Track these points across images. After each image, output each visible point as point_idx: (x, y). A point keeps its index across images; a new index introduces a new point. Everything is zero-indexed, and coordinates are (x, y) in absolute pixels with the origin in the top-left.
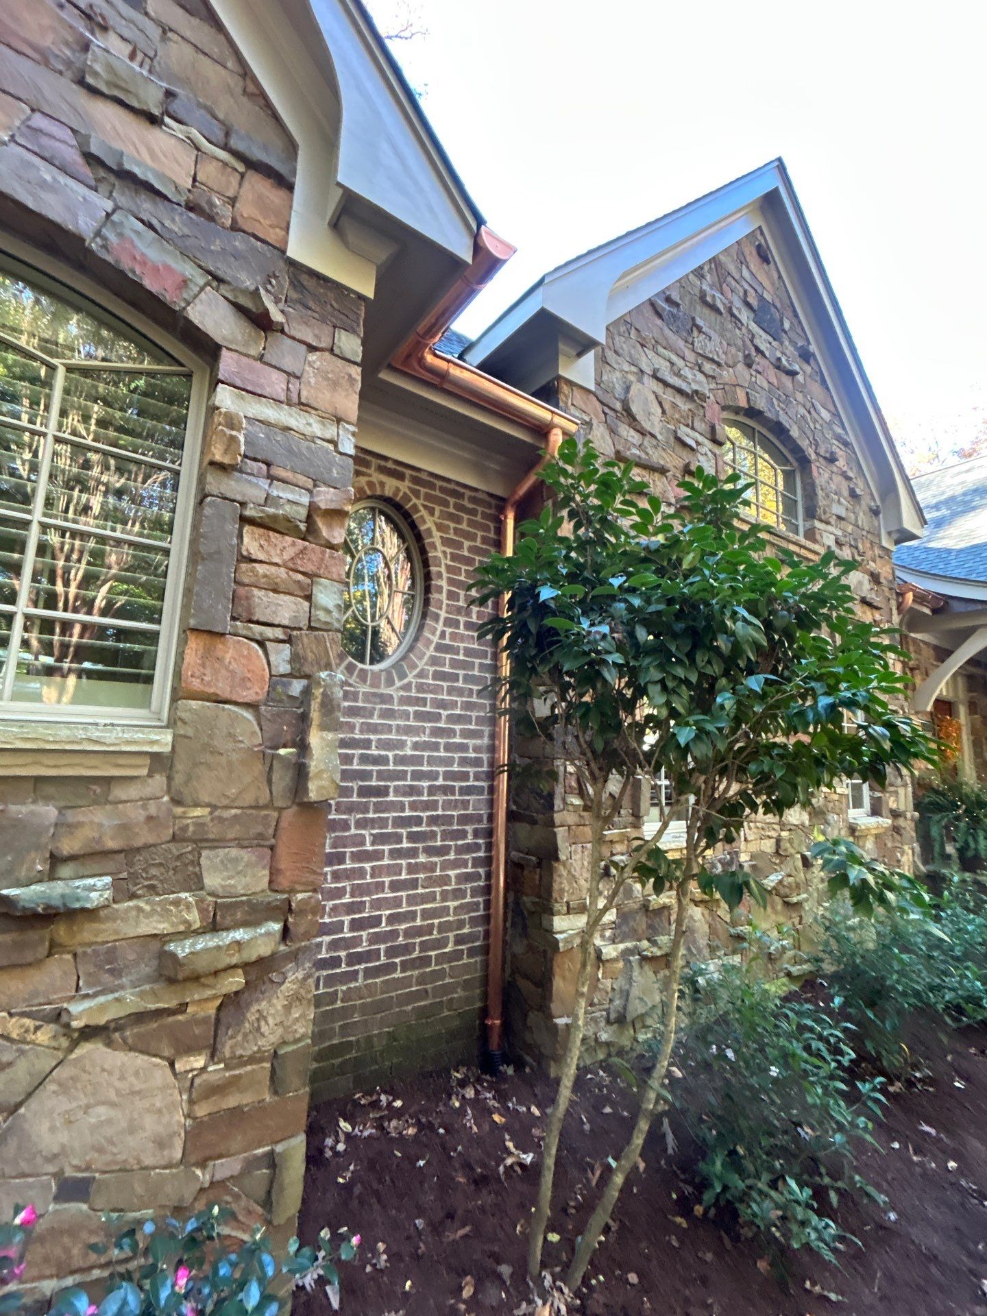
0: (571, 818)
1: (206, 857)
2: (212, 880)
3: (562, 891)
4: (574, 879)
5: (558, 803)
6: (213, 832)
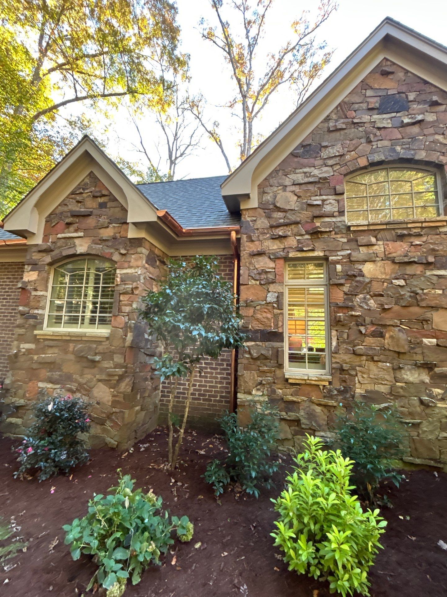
0: (245, 361)
1: (114, 355)
2: (115, 360)
3: (241, 385)
4: (247, 382)
5: (240, 356)
6: (115, 351)
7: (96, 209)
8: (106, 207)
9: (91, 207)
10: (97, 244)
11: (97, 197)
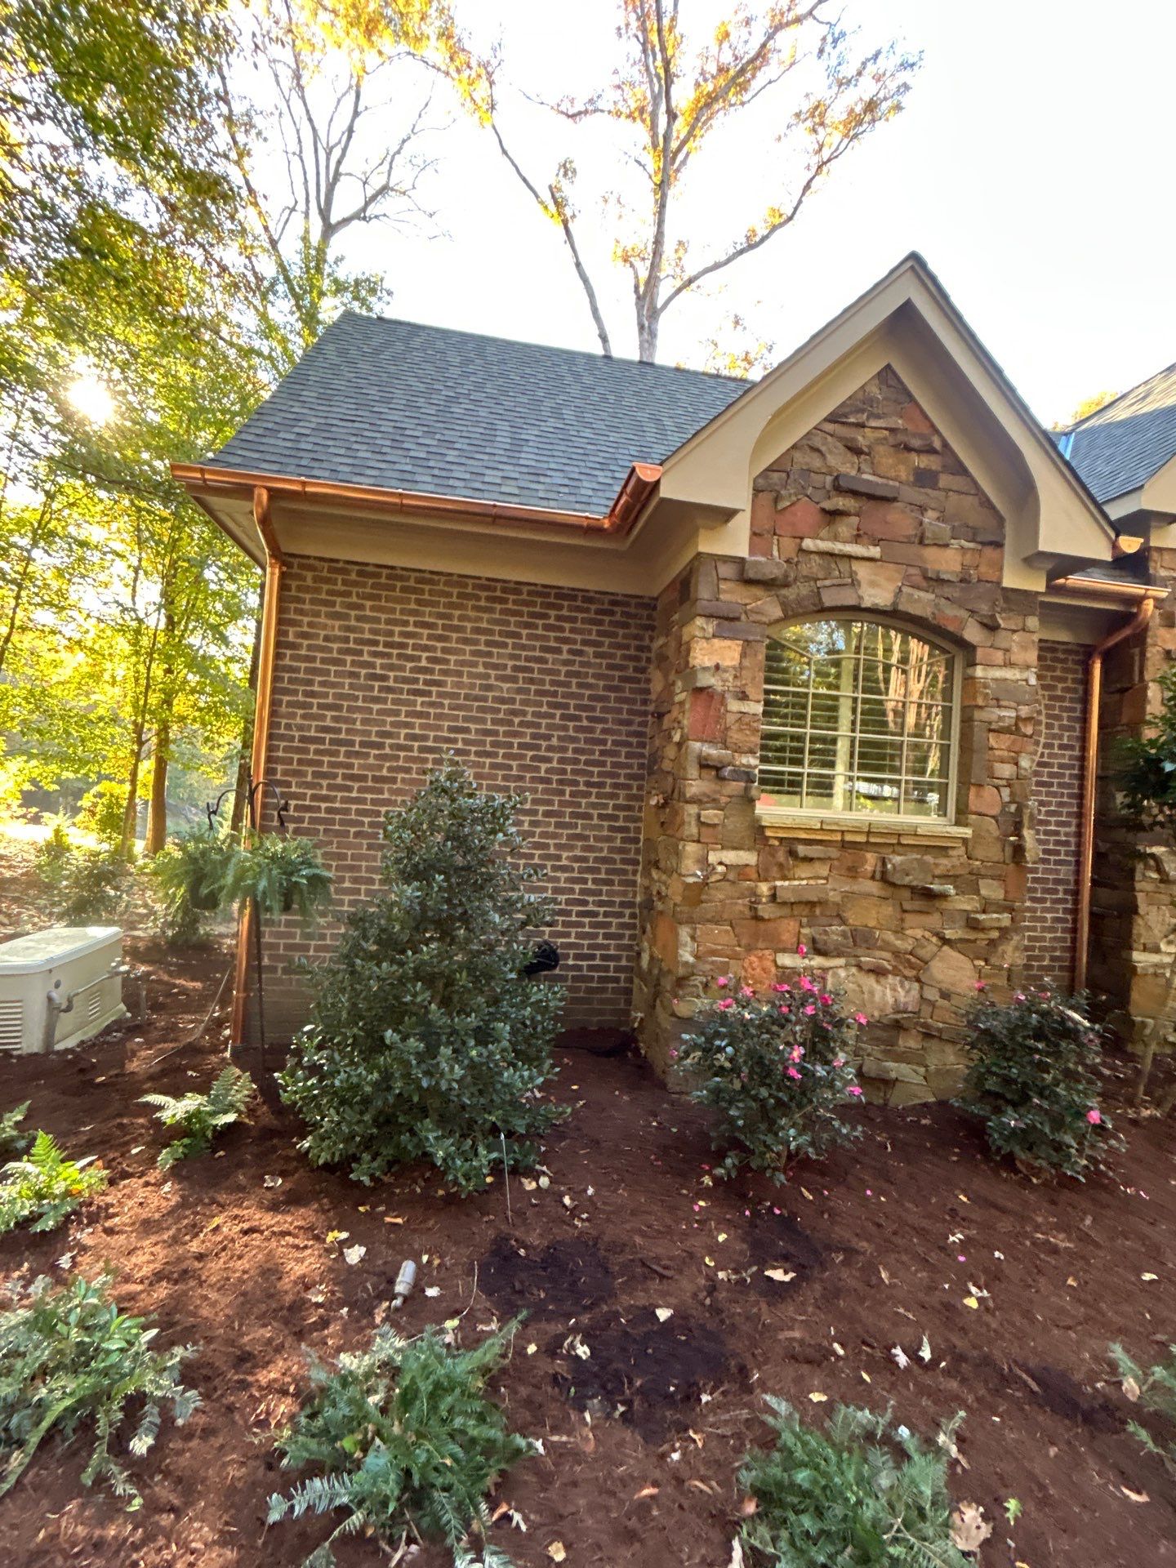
0: (1149, 887)
1: (981, 882)
2: (983, 892)
3: (1140, 935)
4: (1150, 928)
5: (1138, 876)
6: (983, 872)
7: (908, 484)
8: (935, 487)
9: (893, 474)
10: (919, 588)
11: (909, 449)
